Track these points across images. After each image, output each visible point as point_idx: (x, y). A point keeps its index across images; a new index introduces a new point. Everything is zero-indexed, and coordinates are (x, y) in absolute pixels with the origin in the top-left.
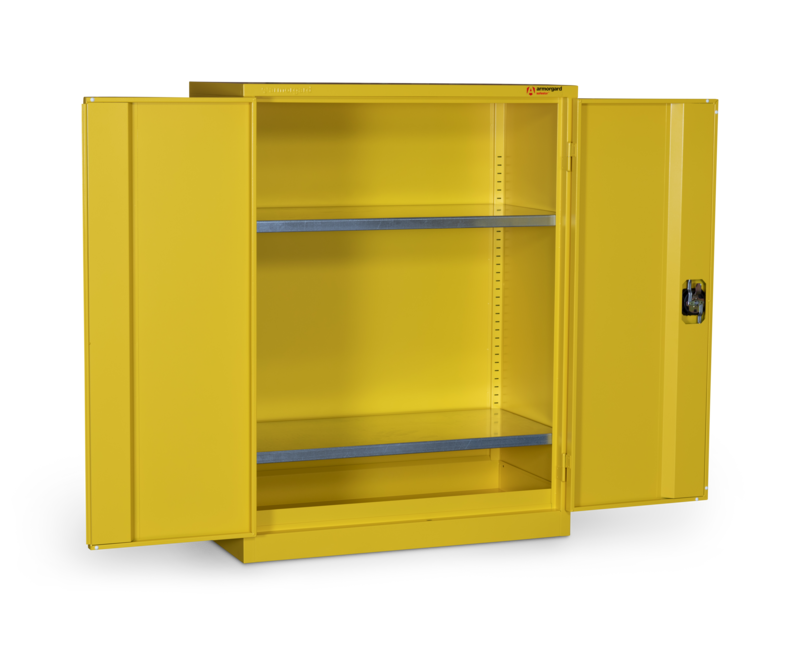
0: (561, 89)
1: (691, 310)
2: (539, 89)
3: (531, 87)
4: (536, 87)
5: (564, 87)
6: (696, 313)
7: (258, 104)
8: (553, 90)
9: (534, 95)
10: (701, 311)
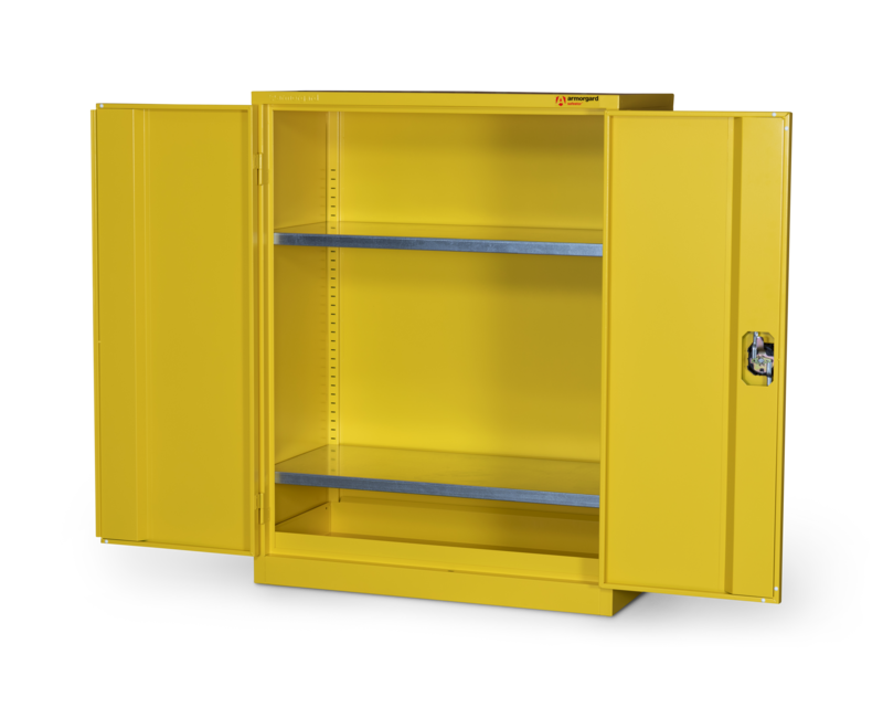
0: (597, 99)
1: (757, 368)
2: (570, 99)
3: (561, 96)
4: (567, 96)
5: (601, 97)
6: (761, 373)
7: (275, 112)
8: (588, 100)
9: (565, 105)
10: (769, 371)
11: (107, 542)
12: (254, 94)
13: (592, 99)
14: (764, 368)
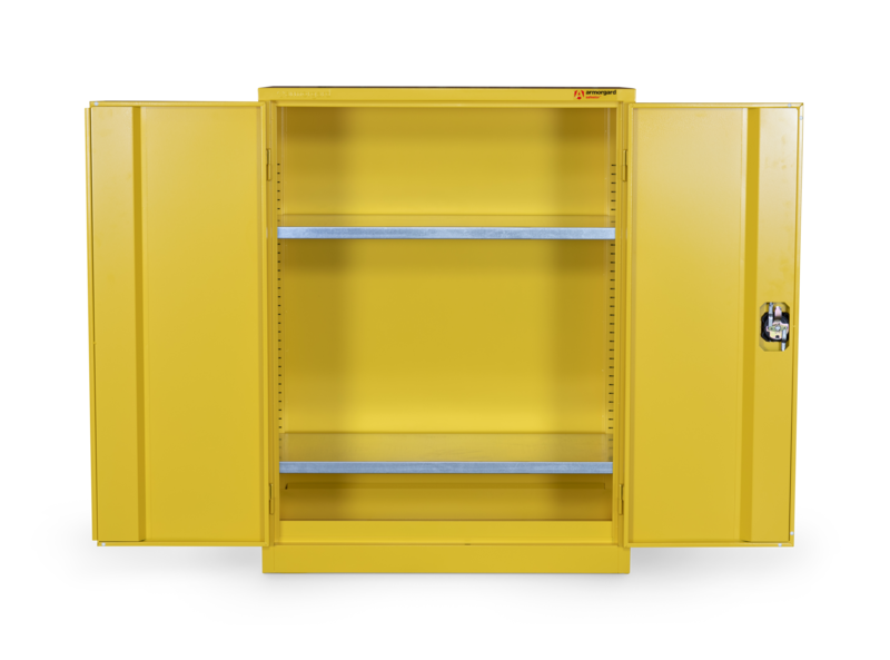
0: (615, 93)
2: (588, 93)
3: (579, 90)
4: (585, 90)
5: (618, 91)
6: (776, 340)
8: (606, 93)
9: (583, 99)
10: (785, 337)
11: (103, 545)
12: (260, 90)
13: (610, 93)
14: (780, 334)
